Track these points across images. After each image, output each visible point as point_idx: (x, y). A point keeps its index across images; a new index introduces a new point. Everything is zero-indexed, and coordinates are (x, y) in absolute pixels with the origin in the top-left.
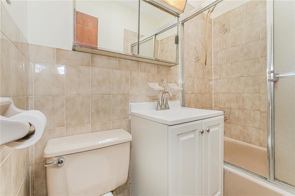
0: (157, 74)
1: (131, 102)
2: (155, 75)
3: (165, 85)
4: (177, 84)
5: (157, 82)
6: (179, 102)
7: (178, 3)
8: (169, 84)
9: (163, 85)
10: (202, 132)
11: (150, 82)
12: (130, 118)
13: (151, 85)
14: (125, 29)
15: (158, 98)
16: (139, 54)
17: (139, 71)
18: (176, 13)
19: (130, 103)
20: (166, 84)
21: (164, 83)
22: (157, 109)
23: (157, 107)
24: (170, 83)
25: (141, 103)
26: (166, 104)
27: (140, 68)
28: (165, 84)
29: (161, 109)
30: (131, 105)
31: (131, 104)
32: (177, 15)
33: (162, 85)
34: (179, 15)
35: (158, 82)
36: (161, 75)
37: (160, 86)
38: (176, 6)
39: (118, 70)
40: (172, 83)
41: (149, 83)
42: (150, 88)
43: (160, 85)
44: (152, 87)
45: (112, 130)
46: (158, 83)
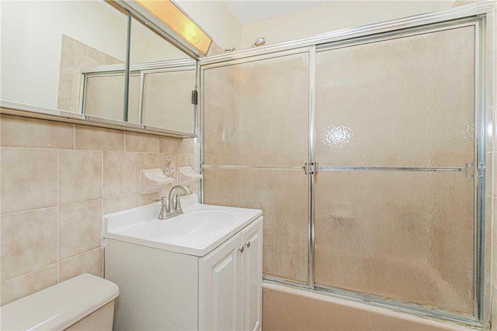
0: (160, 152)
1: (105, 214)
2: (156, 154)
3: (174, 170)
4: (192, 167)
5: (158, 168)
6: (195, 196)
7: (199, 41)
8: (180, 168)
9: (170, 171)
10: (242, 251)
11: (145, 169)
12: (103, 245)
13: (149, 174)
14: (64, 35)
15: (163, 198)
16: (127, 121)
17: (124, 150)
18: (194, 53)
19: (103, 214)
20: (175, 168)
21: (170, 168)
22: (161, 217)
23: (161, 214)
24: (181, 166)
25: (128, 211)
26: (176, 205)
27: (126, 144)
28: (172, 168)
29: (169, 216)
30: (107, 219)
31: (106, 216)
32: (196, 58)
33: (168, 171)
34: (198, 58)
35: (160, 168)
36: (167, 154)
37: (164, 174)
38: (195, 45)
39: (76, 149)
40: (185, 166)
41: (144, 171)
42: (148, 180)
43: (164, 171)
44: (151, 178)
45: (59, 284)
46: (161, 170)
